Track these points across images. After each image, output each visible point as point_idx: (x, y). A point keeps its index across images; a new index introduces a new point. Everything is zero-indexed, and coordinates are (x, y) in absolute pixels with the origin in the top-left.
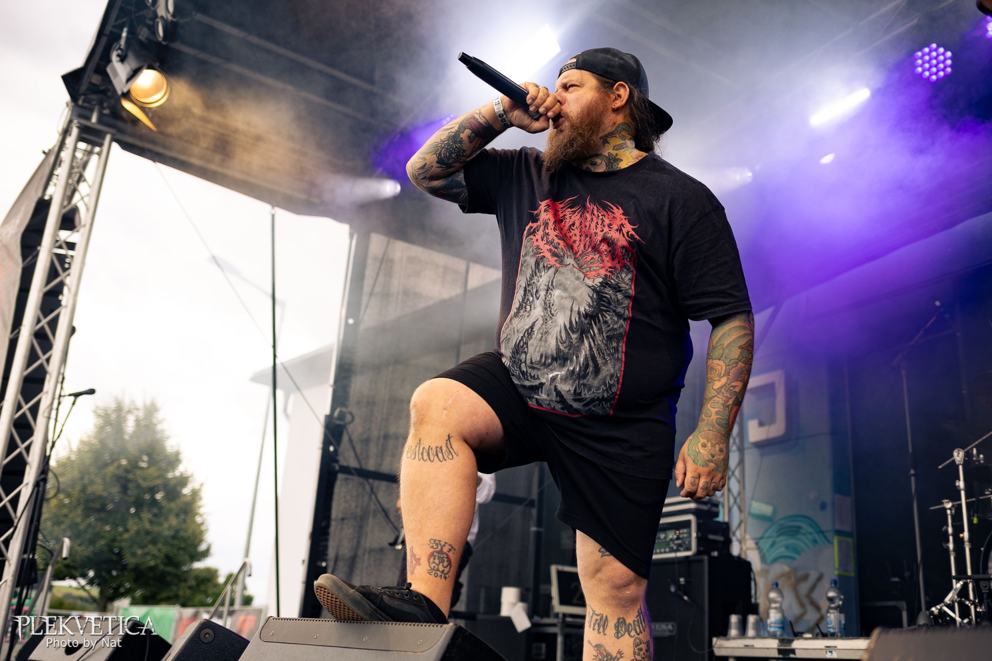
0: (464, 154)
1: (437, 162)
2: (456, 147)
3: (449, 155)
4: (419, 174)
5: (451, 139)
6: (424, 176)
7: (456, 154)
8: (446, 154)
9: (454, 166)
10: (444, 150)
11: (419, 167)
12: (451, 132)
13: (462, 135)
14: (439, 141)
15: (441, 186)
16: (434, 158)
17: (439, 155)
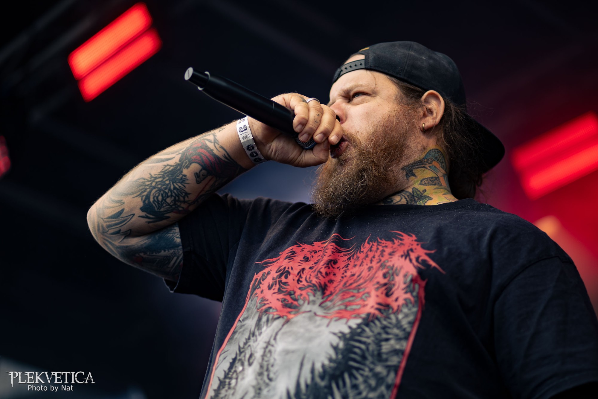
0: (186, 199)
1: (142, 209)
2: (175, 188)
3: (163, 199)
4: (109, 226)
5: (168, 176)
6: (117, 230)
7: (173, 198)
8: (157, 197)
9: (168, 217)
10: (154, 191)
11: (110, 215)
12: (168, 165)
13: (185, 172)
14: (147, 177)
15: (142, 245)
16: (139, 202)
17: (146, 199)
